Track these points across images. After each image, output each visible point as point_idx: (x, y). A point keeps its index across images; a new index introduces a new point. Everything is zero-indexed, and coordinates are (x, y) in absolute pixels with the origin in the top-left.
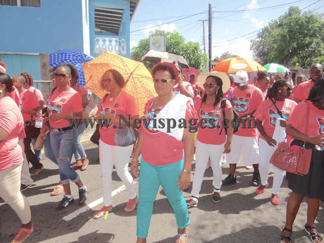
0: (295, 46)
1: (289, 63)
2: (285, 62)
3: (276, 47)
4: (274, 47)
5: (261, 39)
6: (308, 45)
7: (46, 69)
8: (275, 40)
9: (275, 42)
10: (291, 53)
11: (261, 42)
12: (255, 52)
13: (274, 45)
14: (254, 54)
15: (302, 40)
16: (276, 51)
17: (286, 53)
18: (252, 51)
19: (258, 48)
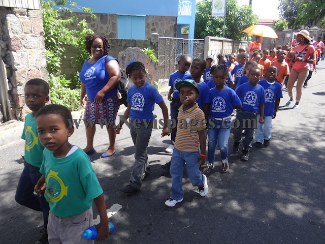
1: (317, 24)
2: (314, 22)
7: (149, 28)
9: (306, 1)
10: (321, 14)
11: (289, 1)
14: (281, 13)
16: (306, 11)
17: (316, 14)
18: (280, 10)
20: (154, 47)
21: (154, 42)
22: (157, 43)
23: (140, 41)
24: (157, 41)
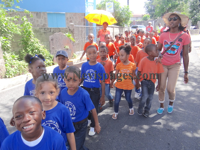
0: (171, 6)
3: (159, 6)
4: (158, 6)
5: (150, 1)
6: (177, 5)
7: (68, 21)
8: (159, 2)
9: (159, 3)
10: (167, 10)
11: (150, 3)
12: (146, 9)
13: (158, 5)
14: (146, 10)
15: (174, 2)
16: (160, 9)
17: (165, 10)
19: (148, 6)
20: (72, 32)
21: (72, 29)
22: (74, 29)
23: (63, 29)
24: (73, 28)
